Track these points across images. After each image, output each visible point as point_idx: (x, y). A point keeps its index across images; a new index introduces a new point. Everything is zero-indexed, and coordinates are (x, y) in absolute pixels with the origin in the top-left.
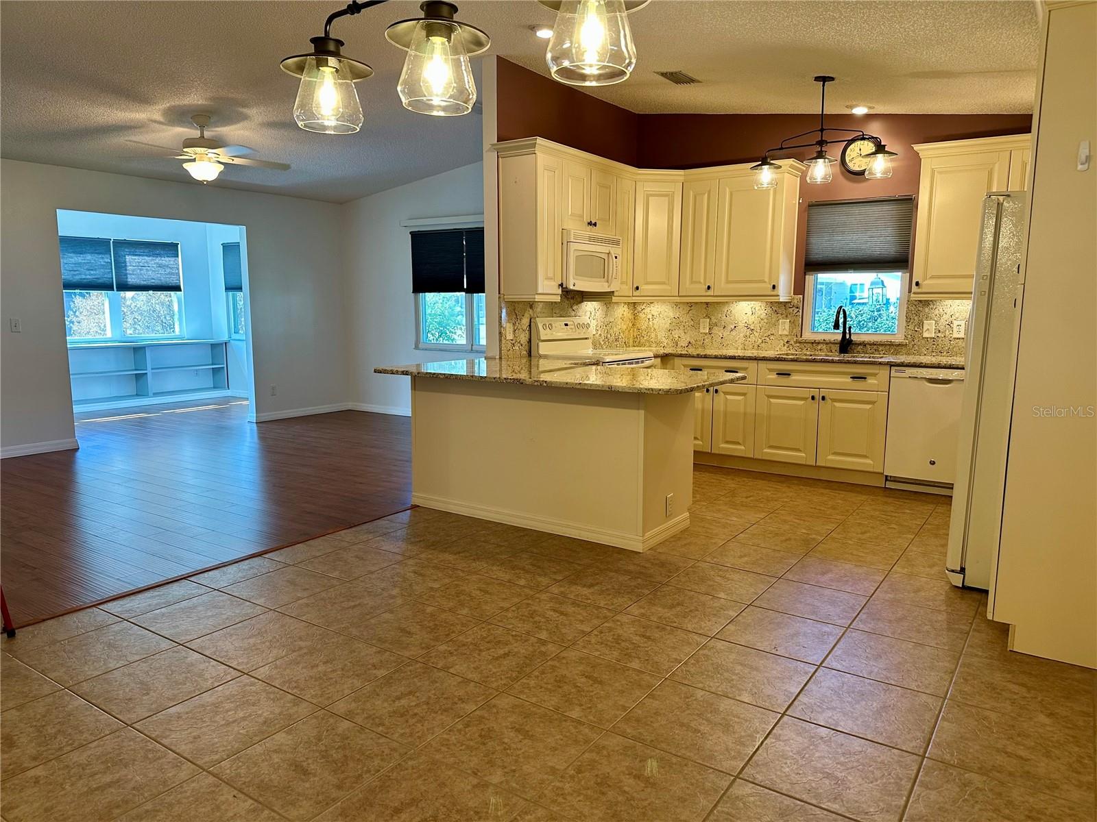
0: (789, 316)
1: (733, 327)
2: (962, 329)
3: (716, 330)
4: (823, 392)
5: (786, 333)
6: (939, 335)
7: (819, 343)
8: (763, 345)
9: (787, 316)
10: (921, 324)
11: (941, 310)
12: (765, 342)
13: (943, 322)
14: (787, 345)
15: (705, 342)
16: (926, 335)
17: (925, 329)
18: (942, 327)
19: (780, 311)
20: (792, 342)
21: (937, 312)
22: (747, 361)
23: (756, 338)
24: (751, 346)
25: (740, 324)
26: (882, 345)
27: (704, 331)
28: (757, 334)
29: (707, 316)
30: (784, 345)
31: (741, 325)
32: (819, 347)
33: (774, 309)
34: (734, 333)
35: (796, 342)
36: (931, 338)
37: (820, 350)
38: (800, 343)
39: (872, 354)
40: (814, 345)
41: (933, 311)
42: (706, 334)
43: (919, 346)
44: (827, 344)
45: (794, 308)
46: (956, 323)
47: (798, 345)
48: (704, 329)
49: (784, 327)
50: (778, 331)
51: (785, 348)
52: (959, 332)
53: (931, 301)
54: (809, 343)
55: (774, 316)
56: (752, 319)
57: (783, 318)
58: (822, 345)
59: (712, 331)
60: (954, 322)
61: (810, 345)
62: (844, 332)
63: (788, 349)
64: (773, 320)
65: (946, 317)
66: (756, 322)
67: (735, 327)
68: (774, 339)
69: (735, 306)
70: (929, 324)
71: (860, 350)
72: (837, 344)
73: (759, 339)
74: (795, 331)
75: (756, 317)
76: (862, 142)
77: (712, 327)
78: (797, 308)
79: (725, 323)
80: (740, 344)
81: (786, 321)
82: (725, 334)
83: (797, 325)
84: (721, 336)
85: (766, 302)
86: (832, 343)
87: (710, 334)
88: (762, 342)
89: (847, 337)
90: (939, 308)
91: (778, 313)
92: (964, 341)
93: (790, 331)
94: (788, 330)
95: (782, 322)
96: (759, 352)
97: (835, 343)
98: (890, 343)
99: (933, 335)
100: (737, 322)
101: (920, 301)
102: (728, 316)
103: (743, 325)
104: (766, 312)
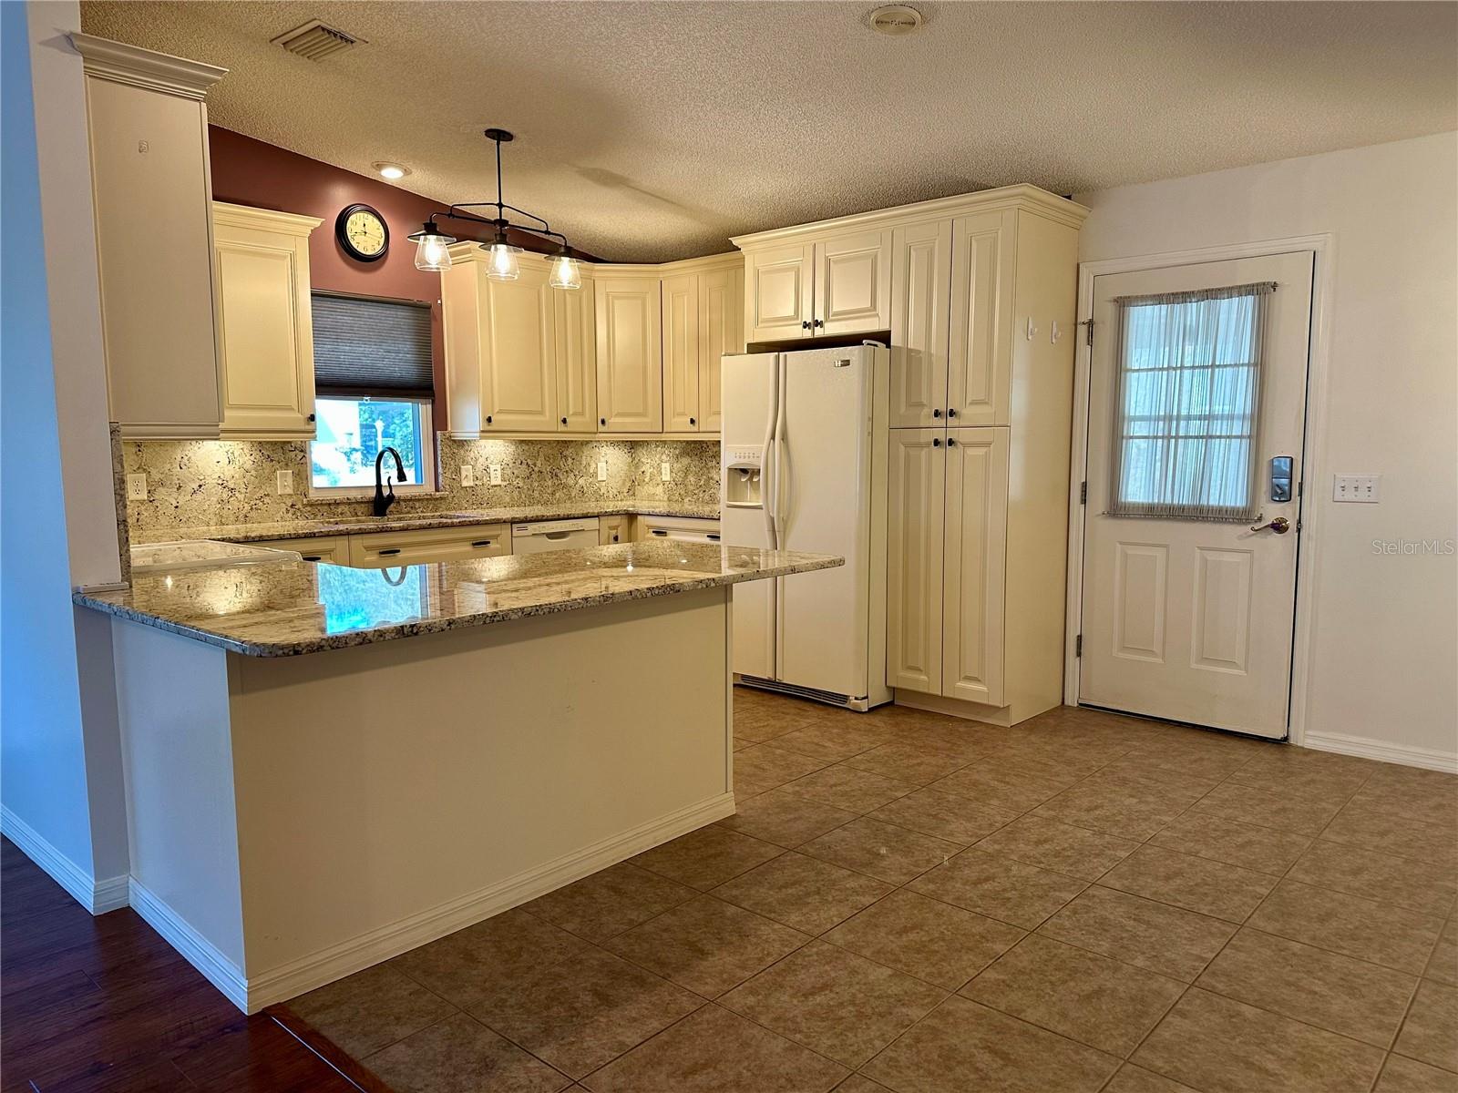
0: (290, 464)
1: (196, 487)
2: (499, 473)
3: (161, 493)
5: (289, 491)
6: (478, 483)
7: (338, 504)
8: (253, 514)
9: (287, 465)
10: (458, 471)
11: (475, 452)
12: (256, 509)
13: (480, 467)
14: (292, 511)
16: (465, 484)
17: (463, 475)
18: (480, 473)
19: (275, 457)
20: (299, 505)
21: (472, 455)
22: (332, 538)
23: (239, 502)
24: (232, 518)
25: (209, 480)
26: (419, 500)
28: (241, 497)
30: (288, 511)
31: (211, 482)
32: (340, 510)
33: (265, 453)
34: (199, 497)
35: (305, 506)
36: (470, 487)
37: (342, 514)
38: (311, 505)
39: (409, 512)
40: (332, 507)
41: (468, 453)
43: (458, 499)
44: (349, 504)
45: (298, 451)
46: (492, 467)
47: (309, 508)
49: (284, 482)
50: (276, 489)
51: (290, 515)
52: (496, 479)
53: (465, 441)
54: (326, 504)
55: (267, 465)
56: (229, 471)
57: (282, 468)
58: (343, 507)
59: (156, 497)
60: (490, 466)
61: (326, 507)
62: (379, 486)
63: (294, 517)
64: (266, 471)
65: (481, 460)
66: (237, 476)
67: (200, 486)
68: (270, 502)
69: (196, 448)
70: (466, 470)
71: (394, 510)
72: (365, 502)
73: (246, 505)
74: (301, 488)
75: (237, 467)
76: (366, 215)
77: (153, 488)
78: (302, 451)
79: (178, 479)
80: (212, 516)
81: (286, 473)
82: (182, 500)
83: (304, 477)
84: (175, 504)
85: (251, 442)
86: (357, 503)
87: (151, 501)
88: (252, 509)
89: (386, 492)
90: (474, 449)
91: (272, 461)
92: (501, 489)
93: (296, 488)
94: (292, 487)
95: (280, 474)
96: (249, 525)
97: (362, 502)
98: (429, 497)
99: (472, 484)
100: (202, 477)
101: (454, 441)
102: (184, 467)
103: (214, 481)
104: (252, 458)
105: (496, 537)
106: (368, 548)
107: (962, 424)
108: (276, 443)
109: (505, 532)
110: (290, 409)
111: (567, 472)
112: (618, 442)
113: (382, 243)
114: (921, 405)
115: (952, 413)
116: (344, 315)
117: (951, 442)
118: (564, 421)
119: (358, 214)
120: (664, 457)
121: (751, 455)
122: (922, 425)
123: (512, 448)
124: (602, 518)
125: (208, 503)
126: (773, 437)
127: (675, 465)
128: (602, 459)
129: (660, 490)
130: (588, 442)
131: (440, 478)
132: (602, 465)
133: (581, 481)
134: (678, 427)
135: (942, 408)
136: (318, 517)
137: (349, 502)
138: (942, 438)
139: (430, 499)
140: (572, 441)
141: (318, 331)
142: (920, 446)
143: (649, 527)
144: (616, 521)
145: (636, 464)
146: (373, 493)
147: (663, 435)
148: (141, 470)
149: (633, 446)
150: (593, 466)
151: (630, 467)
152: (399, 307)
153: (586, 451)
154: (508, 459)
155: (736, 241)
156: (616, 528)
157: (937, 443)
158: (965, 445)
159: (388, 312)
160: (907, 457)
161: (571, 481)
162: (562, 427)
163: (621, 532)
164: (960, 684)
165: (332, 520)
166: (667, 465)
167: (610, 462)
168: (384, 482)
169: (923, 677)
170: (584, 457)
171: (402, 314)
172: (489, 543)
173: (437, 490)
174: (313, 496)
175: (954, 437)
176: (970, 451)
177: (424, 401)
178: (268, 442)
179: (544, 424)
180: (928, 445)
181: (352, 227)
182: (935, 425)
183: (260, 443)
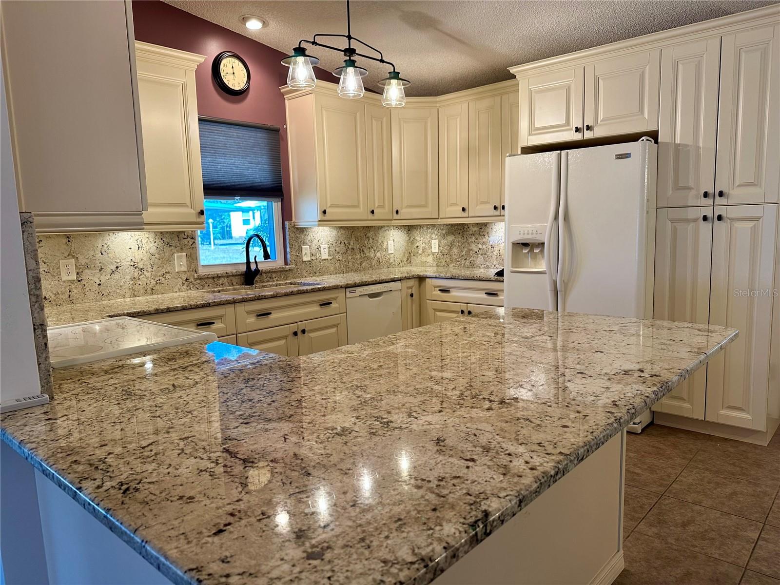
0: (184, 249)
1: (114, 268)
2: (327, 250)
3: (87, 274)
4: (302, 325)
5: (184, 269)
6: (313, 258)
7: (220, 277)
8: (158, 287)
9: (182, 249)
10: (300, 250)
11: (312, 236)
12: (160, 283)
13: (314, 246)
14: (186, 283)
15: (72, 294)
16: (305, 259)
17: (304, 253)
18: (314, 251)
19: (173, 243)
20: (191, 279)
21: (309, 238)
23: (147, 278)
24: (142, 291)
25: (124, 263)
26: (275, 272)
27: (70, 278)
28: (148, 275)
29: (71, 255)
30: (183, 284)
31: (126, 263)
32: (220, 282)
33: (166, 241)
34: (116, 276)
35: (196, 279)
36: (308, 261)
37: (222, 284)
38: (201, 279)
39: (268, 281)
40: (215, 280)
41: (306, 237)
42: (72, 282)
43: (301, 270)
44: (227, 277)
45: (189, 239)
46: (322, 247)
47: (198, 281)
48: (68, 274)
49: (180, 263)
50: (174, 268)
51: (185, 287)
52: (325, 255)
53: (305, 228)
54: (210, 278)
55: (167, 249)
56: (139, 256)
57: (178, 252)
58: (223, 279)
59: (83, 277)
60: (321, 245)
61: (211, 280)
62: (248, 262)
63: (188, 288)
64: (167, 254)
65: (315, 242)
66: (145, 259)
67: (117, 268)
68: (170, 277)
69: (113, 238)
70: (306, 249)
71: (258, 280)
72: (239, 275)
73: (152, 281)
74: (193, 266)
75: (144, 252)
76: (233, 60)
77: (81, 270)
78: (192, 238)
79: (100, 263)
80: (127, 290)
81: (182, 256)
82: (104, 279)
83: (195, 258)
84: (98, 282)
85: (155, 232)
86: (233, 276)
87: (79, 281)
88: (157, 283)
89: (253, 267)
90: (310, 234)
91: (171, 246)
92: (328, 262)
93: (189, 267)
94: (186, 265)
95: (177, 256)
96: (155, 296)
97: (236, 275)
98: (282, 269)
99: (309, 259)
100: (118, 261)
101: (297, 228)
102: (104, 253)
103: (127, 264)
104: (156, 245)
105: (335, 299)
106: (248, 313)
107: (730, 202)
108: (173, 233)
109: (341, 294)
110: (184, 205)
111: (369, 248)
112: (400, 226)
113: (245, 82)
114: (689, 188)
115: (721, 194)
116: (220, 135)
117: (720, 218)
118: (373, 212)
119: (228, 59)
120: (433, 236)
121: (534, 232)
122: (689, 204)
123: (334, 233)
124: (403, 281)
125: (123, 280)
126: (556, 218)
127: (442, 241)
128: (391, 239)
129: (430, 259)
130: (382, 227)
131: (289, 256)
132: (391, 243)
133: (378, 255)
134: (452, 214)
135: (710, 191)
136: (206, 287)
137: (227, 276)
138: (709, 214)
139: (282, 271)
140: (372, 226)
141: (203, 147)
142: (687, 221)
143: (435, 287)
144: (411, 283)
145: (411, 241)
146: (244, 268)
147: (439, 220)
148: (70, 257)
149: (409, 229)
150: (385, 243)
151: (408, 244)
152: (257, 130)
153: (381, 233)
154: (332, 240)
155: (513, 70)
156: (411, 288)
157: (705, 218)
158: (732, 220)
159: (250, 134)
160: (675, 231)
161: (372, 255)
162: (370, 216)
163: (415, 291)
164: (723, 412)
165: (215, 289)
166: (436, 242)
167: (395, 240)
168: (252, 260)
169: (687, 405)
170: (380, 238)
171: (260, 135)
172: (331, 303)
173: (286, 264)
174: (202, 272)
175: (724, 214)
176: (738, 225)
177: (276, 199)
178: (167, 232)
179: (359, 215)
180: (695, 220)
181: (224, 68)
182: (702, 204)
183: (161, 233)
